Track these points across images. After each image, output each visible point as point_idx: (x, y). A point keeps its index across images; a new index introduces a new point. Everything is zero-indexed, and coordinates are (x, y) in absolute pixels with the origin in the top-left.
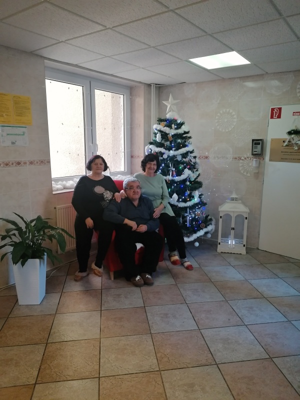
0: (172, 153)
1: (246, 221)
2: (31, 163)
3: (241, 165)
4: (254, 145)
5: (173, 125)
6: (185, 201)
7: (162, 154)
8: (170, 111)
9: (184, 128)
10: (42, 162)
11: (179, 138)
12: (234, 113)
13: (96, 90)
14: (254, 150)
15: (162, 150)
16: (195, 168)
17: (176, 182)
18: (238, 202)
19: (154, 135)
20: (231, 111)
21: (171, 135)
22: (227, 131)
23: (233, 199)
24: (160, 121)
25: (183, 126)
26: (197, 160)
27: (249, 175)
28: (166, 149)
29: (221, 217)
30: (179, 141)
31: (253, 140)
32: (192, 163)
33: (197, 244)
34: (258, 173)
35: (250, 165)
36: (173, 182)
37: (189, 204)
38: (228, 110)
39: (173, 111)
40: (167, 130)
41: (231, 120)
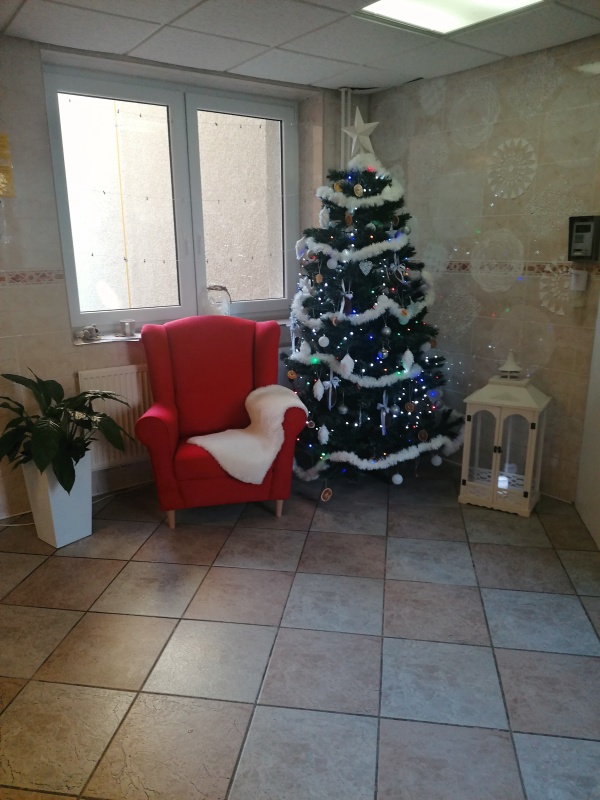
0: (347, 255)
1: (533, 434)
2: (16, 279)
3: (542, 285)
4: (575, 234)
5: (358, 187)
6: (376, 373)
7: (324, 258)
8: (358, 152)
10: (44, 276)
11: (371, 219)
12: (530, 149)
13: (199, 113)
14: (576, 246)
15: (326, 249)
17: (355, 328)
18: (519, 382)
20: (525, 143)
21: (351, 211)
22: (513, 196)
23: (504, 375)
24: (335, 177)
25: (387, 189)
26: (426, 274)
27: (561, 312)
29: (469, 418)
30: (371, 225)
31: (572, 220)
32: (403, 281)
33: (398, 479)
34: (584, 308)
35: (566, 285)
36: (347, 326)
37: (386, 381)
38: (516, 141)
39: (367, 151)
41: (524, 167)
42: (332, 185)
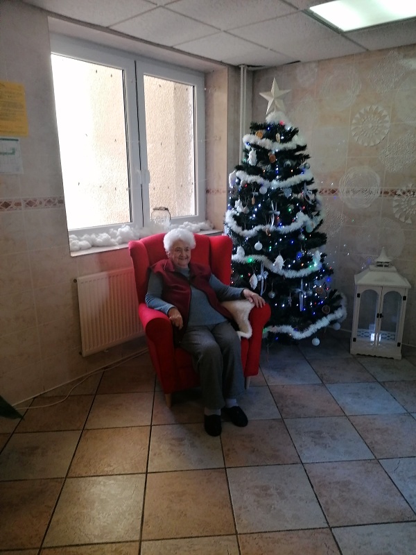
0: (275, 184)
1: (404, 304)
2: (30, 204)
3: (395, 204)
5: (278, 135)
6: (297, 268)
7: (257, 186)
8: (273, 111)
9: (297, 140)
10: (49, 201)
11: (288, 158)
12: (385, 113)
13: (145, 77)
15: (259, 179)
16: (314, 211)
17: (282, 236)
18: (389, 269)
19: (244, 154)
20: (380, 109)
21: (274, 153)
22: (372, 144)
23: (380, 265)
24: (255, 128)
25: (295, 137)
26: (319, 197)
28: (265, 178)
29: (358, 295)
30: (288, 162)
32: (310, 202)
36: (276, 234)
37: (303, 273)
38: (374, 107)
39: (278, 110)
40: (266, 143)
41: (380, 125)
42: (254, 133)
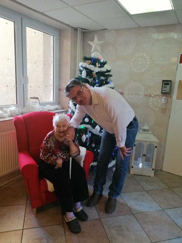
1: (156, 149)
3: (151, 101)
4: (164, 85)
5: (97, 64)
8: (94, 51)
9: (106, 67)
11: (102, 76)
13: (27, 27)
18: (149, 132)
20: (145, 55)
21: (95, 72)
22: (140, 72)
24: (85, 59)
28: (91, 85)
29: (135, 145)
31: (163, 81)
34: (165, 109)
38: (142, 54)
42: (85, 62)
